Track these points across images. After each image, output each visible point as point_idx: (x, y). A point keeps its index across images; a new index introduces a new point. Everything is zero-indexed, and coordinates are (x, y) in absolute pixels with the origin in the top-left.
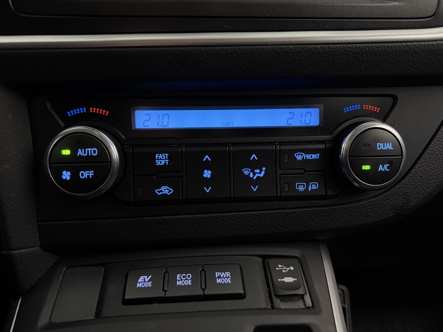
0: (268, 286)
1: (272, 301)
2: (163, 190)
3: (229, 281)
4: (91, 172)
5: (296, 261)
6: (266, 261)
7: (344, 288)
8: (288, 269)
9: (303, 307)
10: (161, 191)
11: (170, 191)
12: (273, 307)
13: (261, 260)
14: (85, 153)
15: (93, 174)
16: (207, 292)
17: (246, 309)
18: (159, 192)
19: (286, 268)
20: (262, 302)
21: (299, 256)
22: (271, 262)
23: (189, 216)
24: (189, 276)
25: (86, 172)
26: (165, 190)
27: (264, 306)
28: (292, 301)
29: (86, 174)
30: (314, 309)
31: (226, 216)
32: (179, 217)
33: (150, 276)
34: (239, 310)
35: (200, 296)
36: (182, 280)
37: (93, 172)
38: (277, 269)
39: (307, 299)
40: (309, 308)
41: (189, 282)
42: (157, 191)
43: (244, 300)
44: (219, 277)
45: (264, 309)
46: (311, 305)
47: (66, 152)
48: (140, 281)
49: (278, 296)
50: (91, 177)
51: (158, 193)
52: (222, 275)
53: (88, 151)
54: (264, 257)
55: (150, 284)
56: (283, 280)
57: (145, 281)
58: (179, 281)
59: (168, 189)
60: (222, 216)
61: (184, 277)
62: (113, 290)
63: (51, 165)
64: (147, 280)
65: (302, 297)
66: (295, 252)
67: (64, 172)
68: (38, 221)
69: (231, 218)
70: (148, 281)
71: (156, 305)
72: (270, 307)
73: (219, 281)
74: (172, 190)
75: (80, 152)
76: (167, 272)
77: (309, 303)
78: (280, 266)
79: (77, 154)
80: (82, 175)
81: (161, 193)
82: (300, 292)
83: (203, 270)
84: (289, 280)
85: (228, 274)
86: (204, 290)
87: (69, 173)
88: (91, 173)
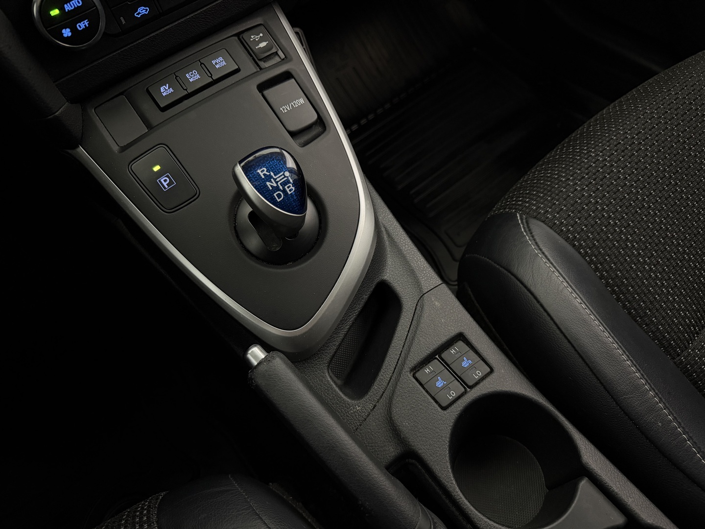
0: (251, 55)
1: (258, 65)
2: (141, 12)
3: (224, 63)
4: (85, 21)
5: (262, 27)
6: (241, 37)
7: (298, 30)
8: (259, 36)
9: (279, 60)
10: (139, 13)
11: (147, 10)
12: (261, 69)
13: (236, 38)
14: (71, 7)
15: (88, 22)
16: (215, 78)
17: (246, 77)
18: (138, 14)
19: (257, 37)
20: (253, 69)
21: (262, 23)
22: (245, 36)
23: (171, 26)
24: (195, 72)
25: (82, 23)
26: (142, 11)
27: (255, 70)
28: (270, 59)
29: (82, 25)
30: (287, 59)
31: (199, 13)
32: (163, 29)
33: (167, 85)
34: (242, 79)
35: (211, 82)
36: (192, 77)
37: (87, 20)
38: (251, 40)
39: (280, 53)
40: (284, 59)
41: (198, 77)
42: (137, 14)
43: (240, 72)
44: (216, 63)
45: (256, 72)
46: (284, 57)
47: (55, 12)
48: (162, 91)
49: (260, 60)
50: (87, 26)
51: (138, 16)
52: (217, 61)
53: (73, 3)
54: (238, 35)
55: (171, 90)
56: (259, 46)
57: (166, 90)
58: (190, 78)
59: (144, 9)
60: (196, 15)
61: (191, 74)
62: (147, 107)
63: (48, 29)
64: (167, 88)
65: (276, 53)
66: (258, 21)
67: (64, 31)
68: (54, 82)
69: (203, 13)
70: (169, 88)
71: (186, 102)
72: (259, 70)
73: (217, 66)
74: (147, 8)
75: (68, 7)
76: (176, 76)
77: (283, 56)
78: (252, 37)
79: (65, 10)
80: (80, 27)
81: (140, 15)
82: (274, 50)
83: (201, 64)
84: (263, 45)
85: (221, 59)
86: (211, 77)
87: (68, 30)
88: (86, 23)
